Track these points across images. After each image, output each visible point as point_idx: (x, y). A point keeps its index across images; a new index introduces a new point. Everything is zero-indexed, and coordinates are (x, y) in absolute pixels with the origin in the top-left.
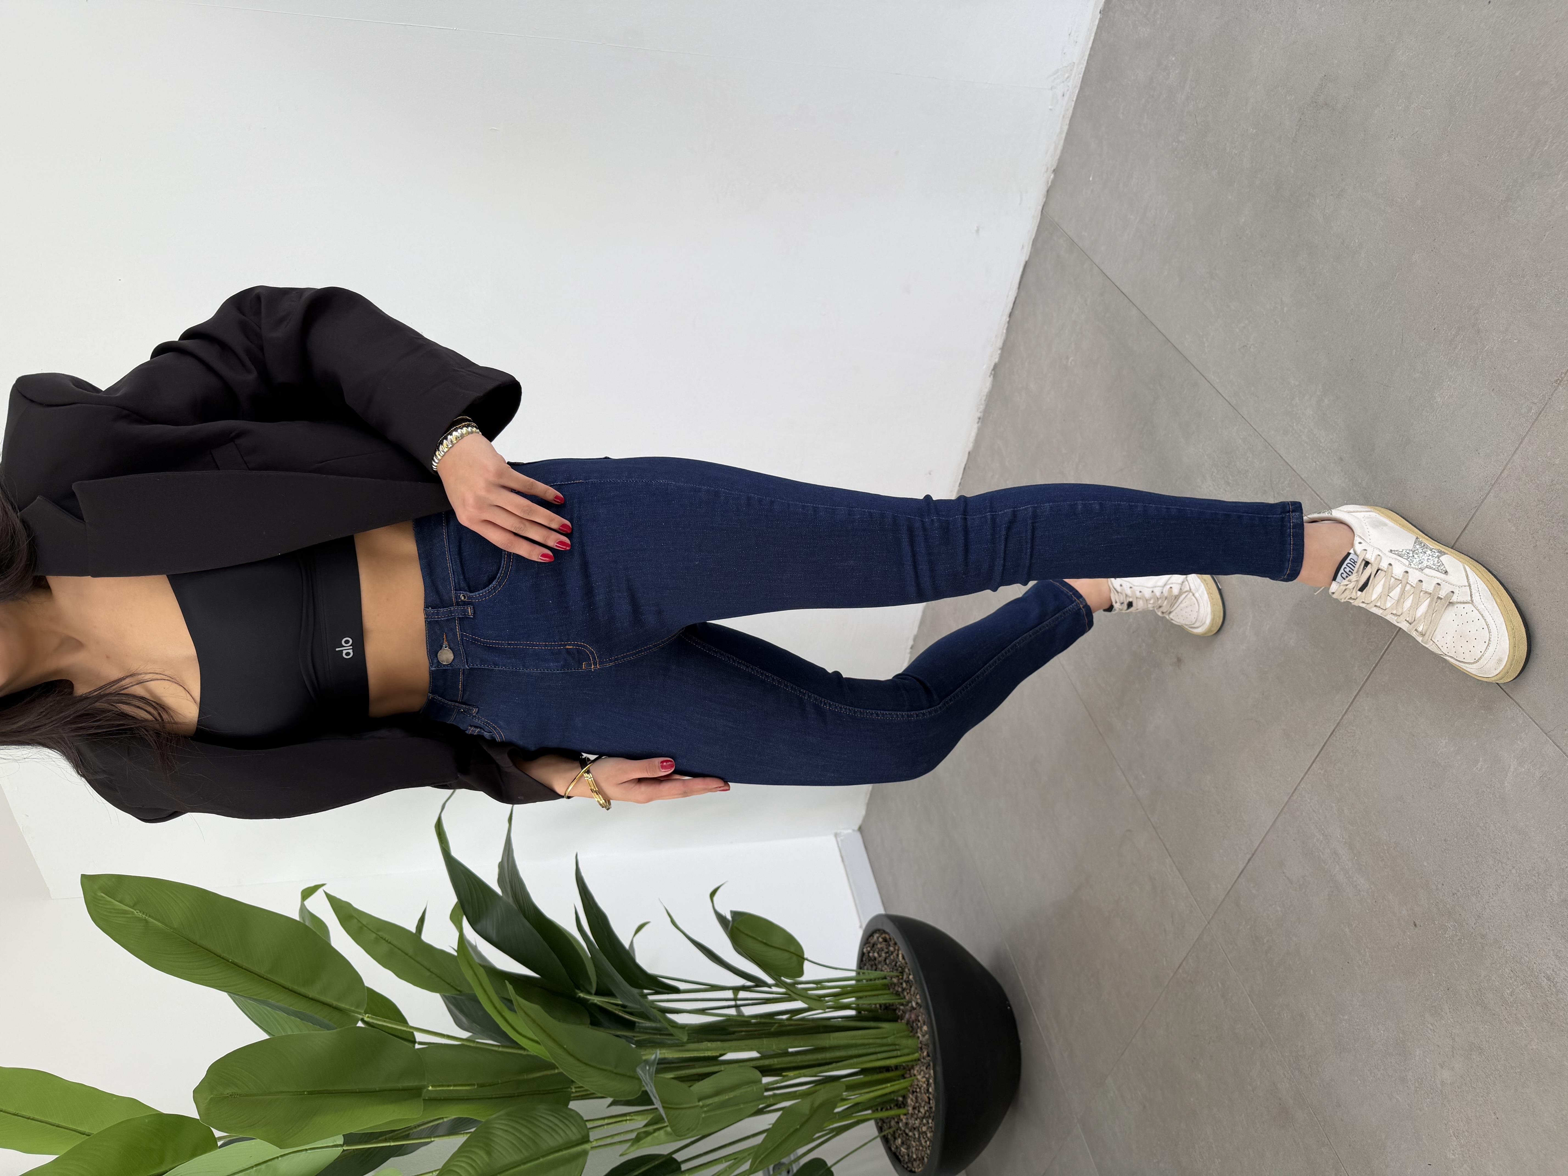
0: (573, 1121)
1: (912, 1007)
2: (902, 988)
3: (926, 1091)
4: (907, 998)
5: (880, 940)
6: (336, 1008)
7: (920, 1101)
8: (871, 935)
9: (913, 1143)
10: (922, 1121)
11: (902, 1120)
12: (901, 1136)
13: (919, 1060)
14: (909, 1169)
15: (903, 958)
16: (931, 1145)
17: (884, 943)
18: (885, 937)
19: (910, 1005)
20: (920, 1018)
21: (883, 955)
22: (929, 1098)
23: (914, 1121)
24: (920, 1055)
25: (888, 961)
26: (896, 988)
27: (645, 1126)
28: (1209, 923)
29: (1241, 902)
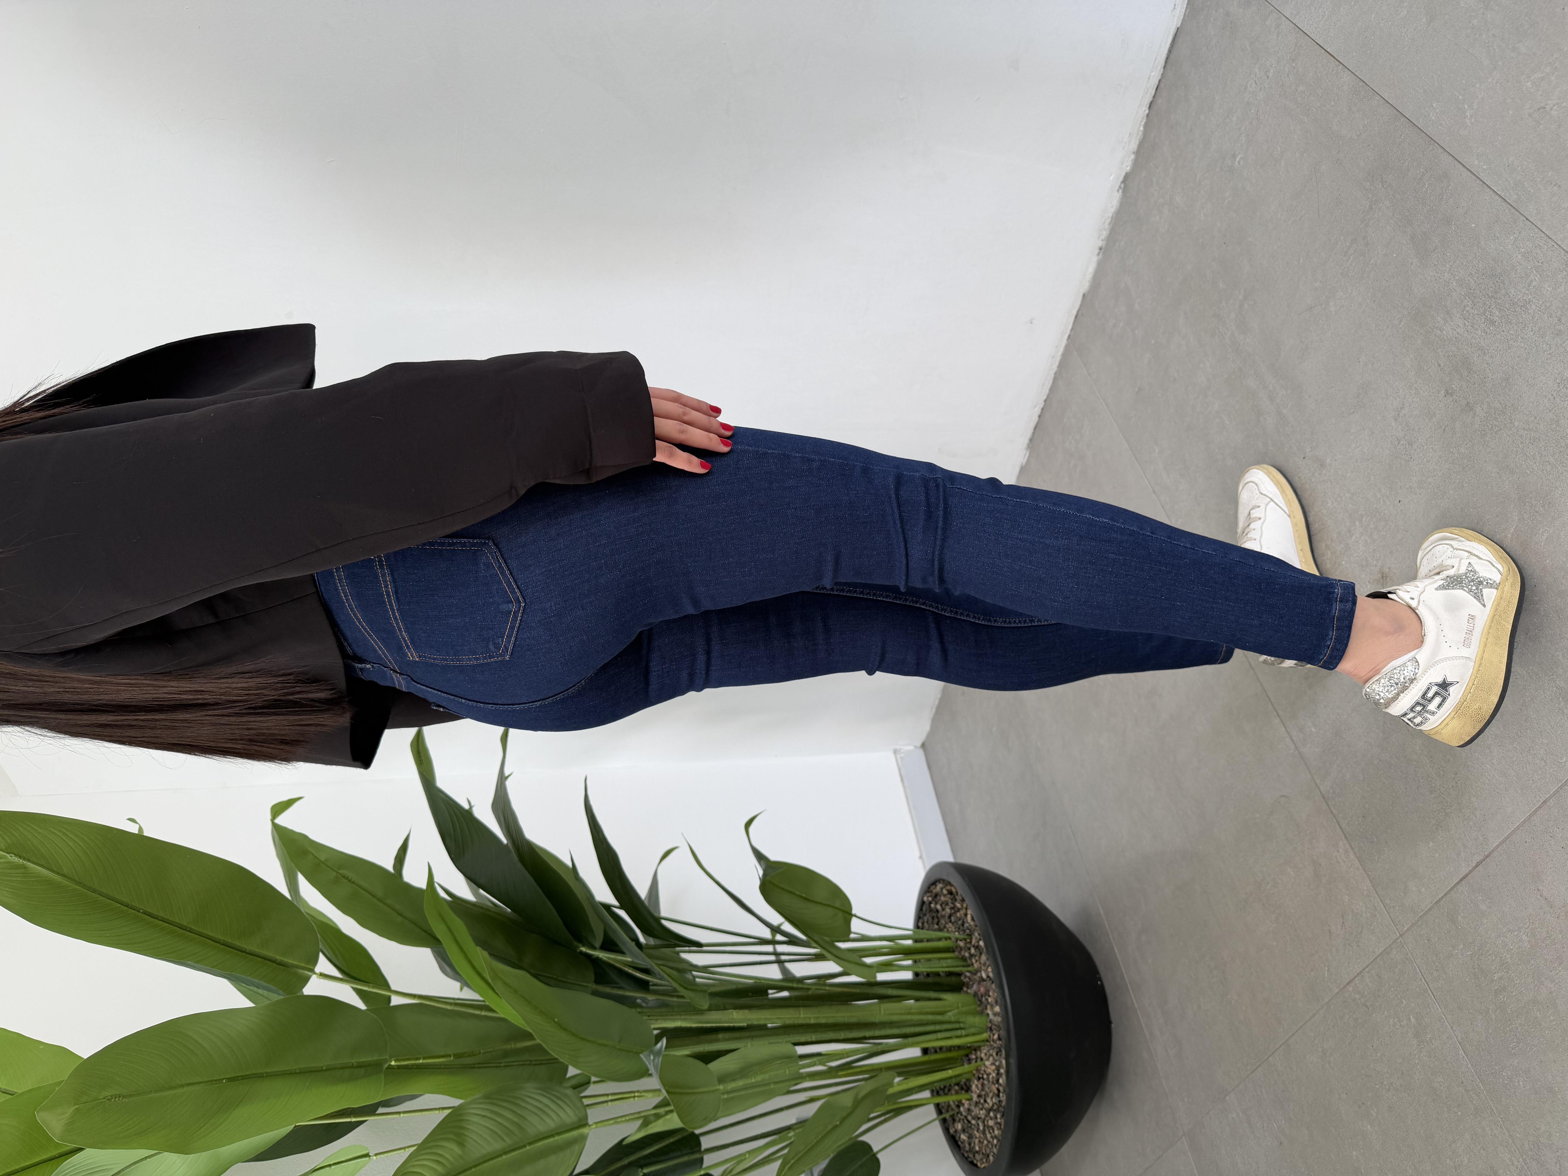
0: (568, 1102)
1: (981, 977)
2: (970, 953)
3: (995, 1082)
4: (976, 966)
5: (945, 892)
6: (281, 964)
7: (986, 1089)
8: (934, 883)
9: (976, 1132)
10: (989, 1113)
11: (963, 1105)
12: (962, 1121)
13: (987, 1041)
14: (969, 1160)
15: (973, 919)
16: (999, 1144)
17: (949, 896)
18: (951, 890)
19: (979, 974)
20: (991, 994)
21: (948, 910)
22: (998, 1090)
23: (979, 1111)
24: (990, 1036)
25: (953, 919)
26: (963, 953)
27: (656, 1107)
28: (1401, 935)
29: (1459, 918)
